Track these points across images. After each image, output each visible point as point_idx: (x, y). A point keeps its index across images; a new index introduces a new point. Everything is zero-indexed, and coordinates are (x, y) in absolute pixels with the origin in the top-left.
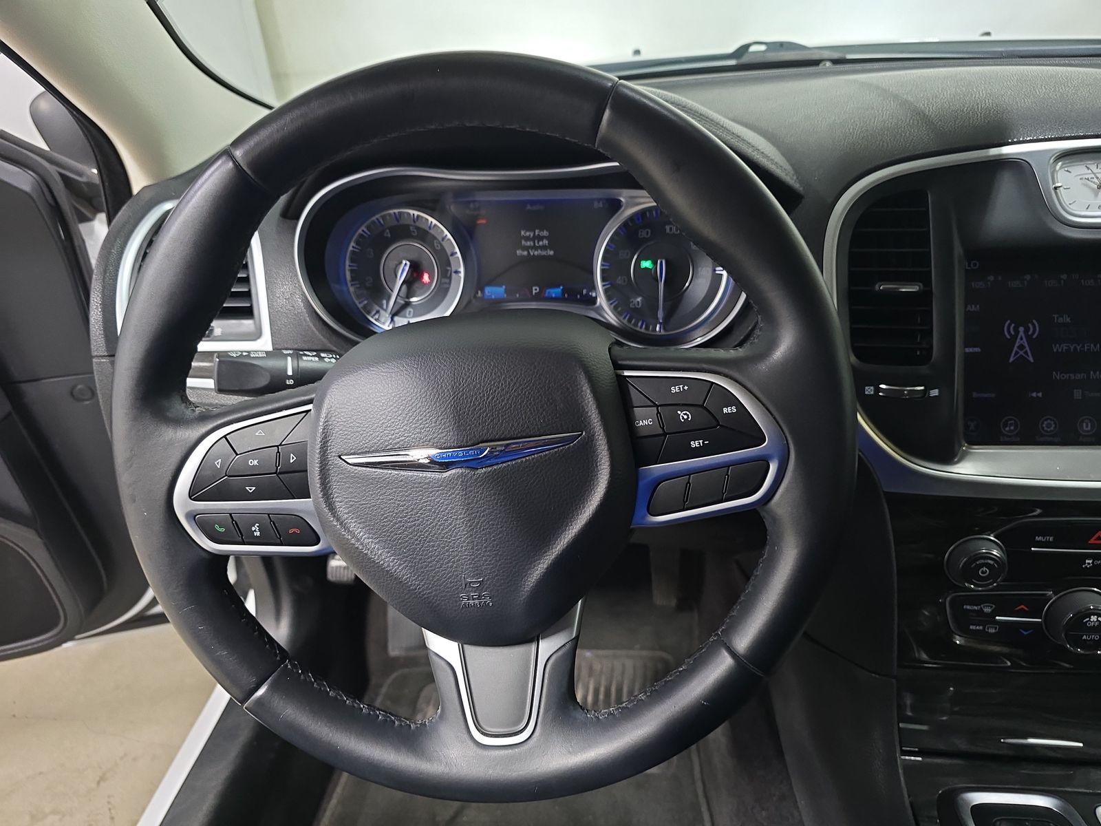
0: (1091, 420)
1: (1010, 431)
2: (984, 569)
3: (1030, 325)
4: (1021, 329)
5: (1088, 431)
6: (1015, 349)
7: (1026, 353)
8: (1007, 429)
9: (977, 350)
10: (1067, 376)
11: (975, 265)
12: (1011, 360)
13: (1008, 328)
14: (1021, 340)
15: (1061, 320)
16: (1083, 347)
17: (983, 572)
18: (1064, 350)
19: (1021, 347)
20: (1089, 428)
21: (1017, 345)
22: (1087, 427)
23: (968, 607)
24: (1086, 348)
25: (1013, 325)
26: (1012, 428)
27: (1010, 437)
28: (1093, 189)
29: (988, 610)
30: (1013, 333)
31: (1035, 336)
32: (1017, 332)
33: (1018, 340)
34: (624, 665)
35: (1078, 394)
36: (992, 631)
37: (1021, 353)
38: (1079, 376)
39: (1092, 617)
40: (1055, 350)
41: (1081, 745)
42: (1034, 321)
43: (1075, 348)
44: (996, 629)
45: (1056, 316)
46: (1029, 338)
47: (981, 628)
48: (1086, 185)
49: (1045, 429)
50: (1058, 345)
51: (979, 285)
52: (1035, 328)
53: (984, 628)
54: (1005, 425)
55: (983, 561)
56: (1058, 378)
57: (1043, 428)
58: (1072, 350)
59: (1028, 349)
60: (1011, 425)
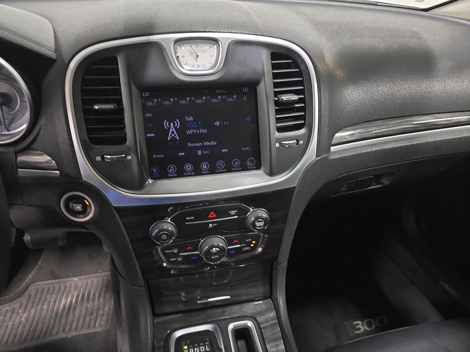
0: (207, 164)
1: (172, 171)
2: (164, 236)
3: (175, 122)
4: (172, 124)
5: (206, 169)
6: (170, 133)
7: (175, 135)
8: (171, 171)
9: (153, 135)
10: (194, 145)
11: (147, 94)
12: (169, 139)
13: (166, 124)
14: (172, 129)
15: (189, 119)
16: (200, 131)
17: (163, 237)
18: (192, 133)
19: (173, 133)
20: (206, 167)
21: (171, 131)
22: (205, 167)
23: (167, 251)
24: (201, 131)
25: (168, 122)
26: (173, 170)
27: (172, 174)
28: (194, 57)
29: (175, 251)
30: (168, 126)
31: (178, 127)
32: (170, 125)
33: (171, 129)
34: (93, 281)
35: (199, 153)
36: (180, 259)
37: (173, 135)
38: (199, 144)
39: (213, 248)
40: (188, 133)
41: (230, 297)
42: (177, 120)
43: (196, 132)
44: (181, 259)
45: (186, 117)
46: (175, 128)
47: (175, 259)
48: (192, 56)
49: (187, 169)
50: (188, 131)
51: (150, 104)
52: (178, 123)
53: (176, 259)
54: (170, 169)
55: (162, 232)
56: (190, 146)
57: (186, 169)
58: (195, 133)
59: (175, 133)
60: (172, 169)
